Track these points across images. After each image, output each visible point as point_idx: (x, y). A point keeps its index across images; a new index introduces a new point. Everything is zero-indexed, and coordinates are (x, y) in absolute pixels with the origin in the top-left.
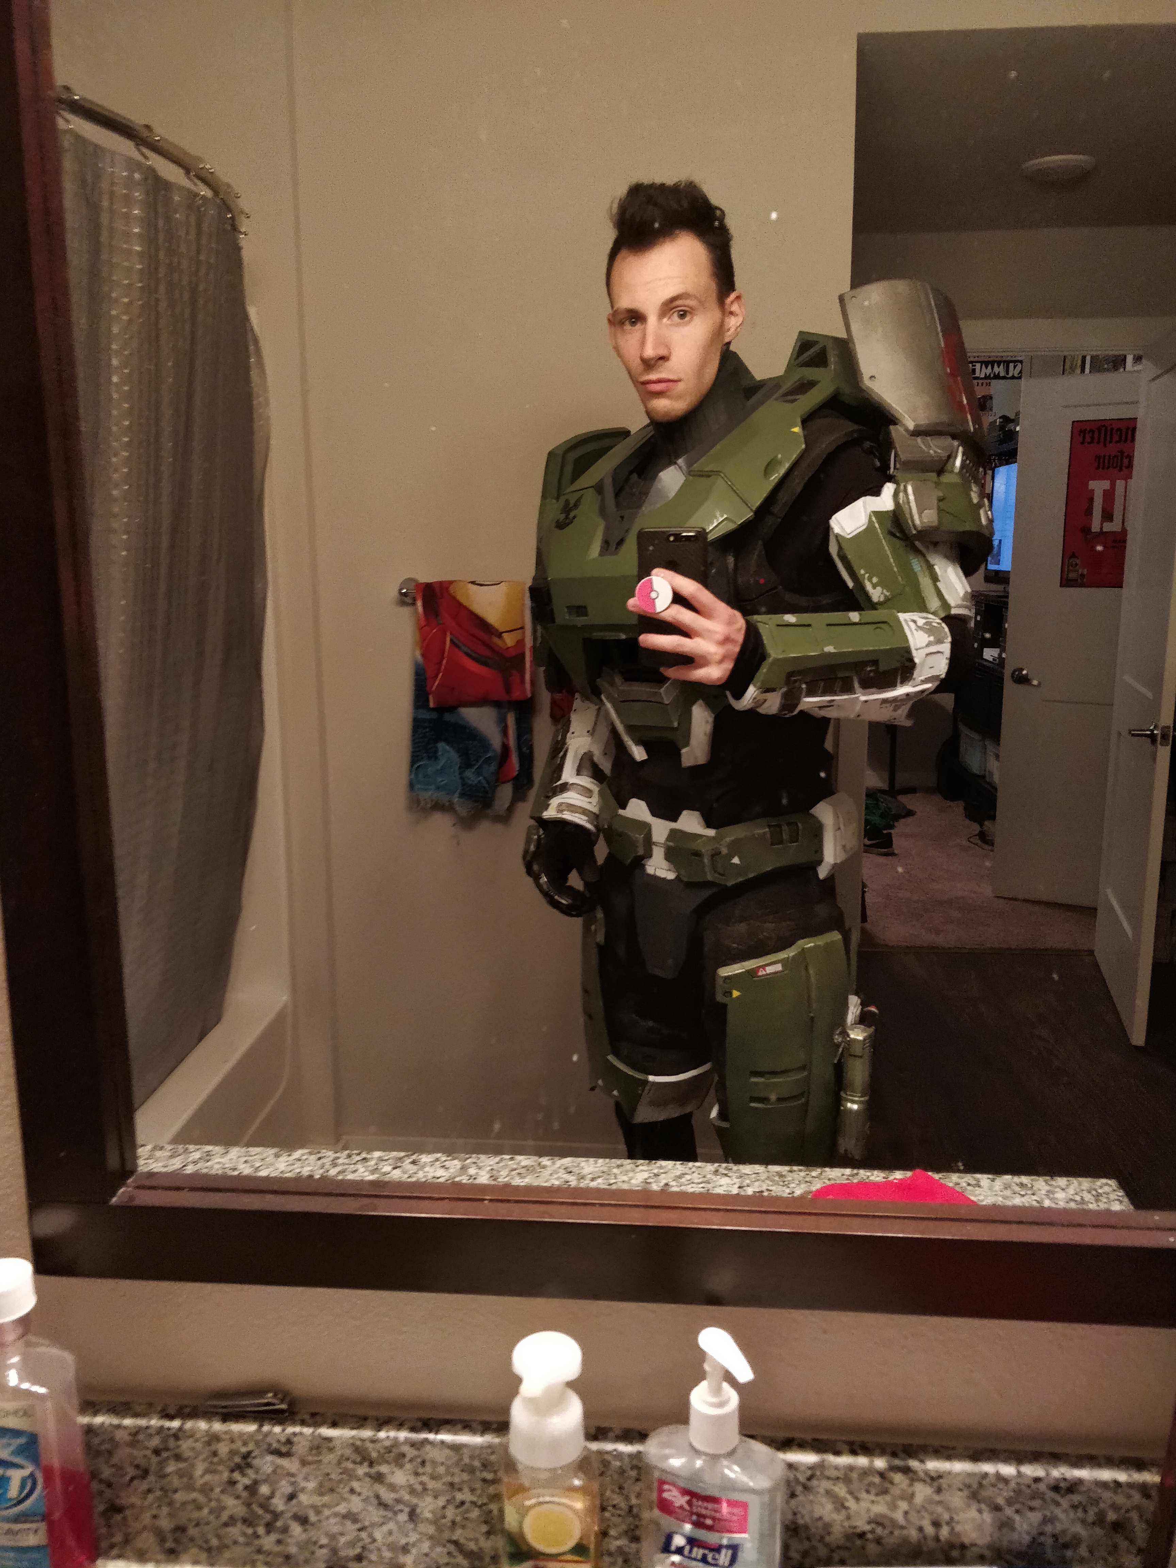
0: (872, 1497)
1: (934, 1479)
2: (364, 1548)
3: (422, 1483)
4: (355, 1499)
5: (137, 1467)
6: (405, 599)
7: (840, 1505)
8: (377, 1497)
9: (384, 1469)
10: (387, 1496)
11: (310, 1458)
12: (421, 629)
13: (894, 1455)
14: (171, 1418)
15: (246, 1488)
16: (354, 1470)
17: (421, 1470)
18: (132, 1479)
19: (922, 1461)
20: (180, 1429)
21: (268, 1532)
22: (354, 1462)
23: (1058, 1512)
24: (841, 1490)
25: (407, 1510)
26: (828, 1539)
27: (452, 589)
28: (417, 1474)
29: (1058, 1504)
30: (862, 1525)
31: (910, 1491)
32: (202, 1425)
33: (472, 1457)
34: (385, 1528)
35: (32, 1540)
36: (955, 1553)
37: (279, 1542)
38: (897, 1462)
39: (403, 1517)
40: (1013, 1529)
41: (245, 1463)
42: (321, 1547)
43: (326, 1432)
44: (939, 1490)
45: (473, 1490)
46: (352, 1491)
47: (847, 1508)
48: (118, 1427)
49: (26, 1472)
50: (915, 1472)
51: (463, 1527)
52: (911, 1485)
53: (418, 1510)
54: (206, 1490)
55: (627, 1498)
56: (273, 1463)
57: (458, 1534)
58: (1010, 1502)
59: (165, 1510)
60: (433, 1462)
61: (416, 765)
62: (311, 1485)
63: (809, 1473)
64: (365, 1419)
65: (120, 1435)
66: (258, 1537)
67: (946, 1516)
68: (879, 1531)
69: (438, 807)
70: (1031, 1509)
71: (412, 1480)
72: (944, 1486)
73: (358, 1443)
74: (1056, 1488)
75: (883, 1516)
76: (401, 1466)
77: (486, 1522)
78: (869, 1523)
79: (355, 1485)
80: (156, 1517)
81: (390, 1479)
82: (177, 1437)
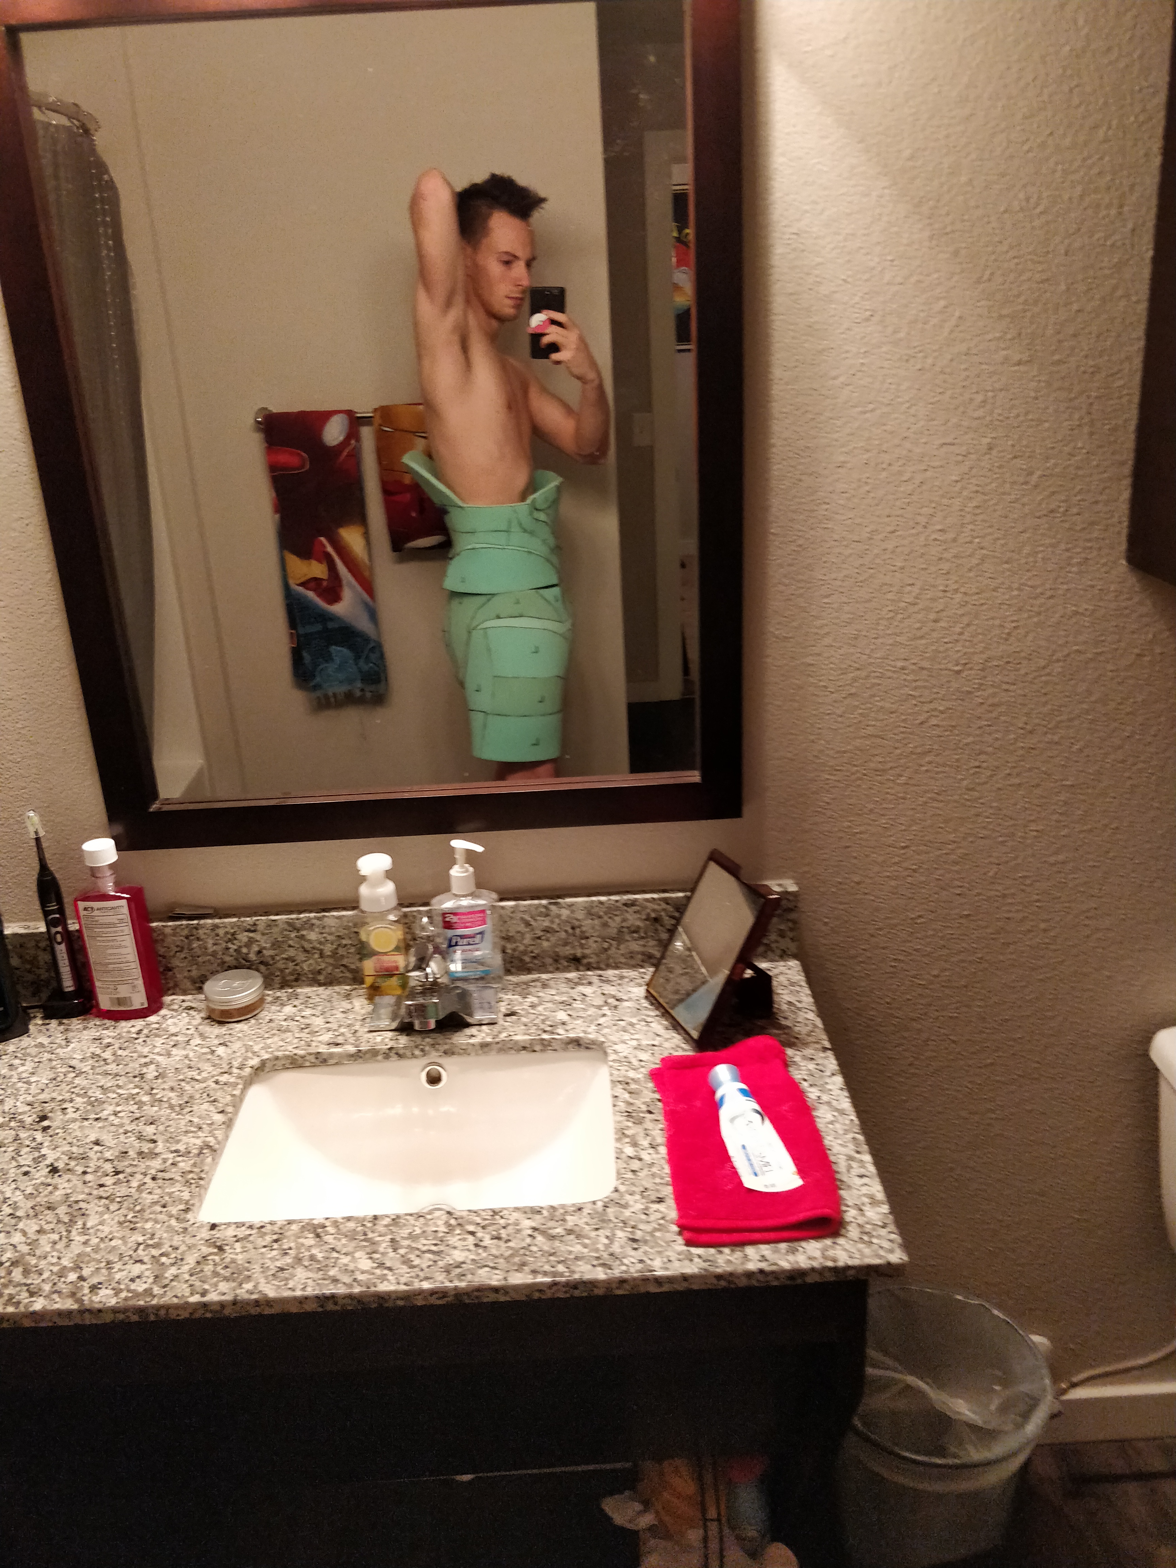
0: (542, 919)
1: (571, 905)
2: (298, 974)
3: (325, 938)
4: (291, 949)
5: (177, 946)
6: (258, 426)
8: (303, 947)
9: (304, 933)
10: (307, 946)
11: (266, 931)
13: (551, 898)
14: (193, 920)
15: (236, 950)
16: (289, 935)
17: (323, 931)
18: (175, 953)
19: (564, 899)
20: (198, 925)
22: (289, 931)
23: (628, 916)
24: (528, 917)
25: (318, 952)
28: (321, 933)
29: (627, 912)
31: (559, 914)
32: (209, 921)
34: (308, 963)
38: (553, 901)
39: (316, 956)
40: (609, 926)
41: (233, 937)
44: (573, 912)
46: (290, 946)
50: (561, 904)
51: (347, 957)
52: (559, 911)
56: (247, 936)
58: (606, 913)
60: (330, 927)
62: (268, 945)
65: (168, 931)
70: (616, 915)
71: (319, 936)
72: (575, 910)
73: (290, 921)
74: (625, 905)
76: (313, 930)
79: (291, 942)
80: (189, 971)
81: (309, 937)
82: (197, 929)
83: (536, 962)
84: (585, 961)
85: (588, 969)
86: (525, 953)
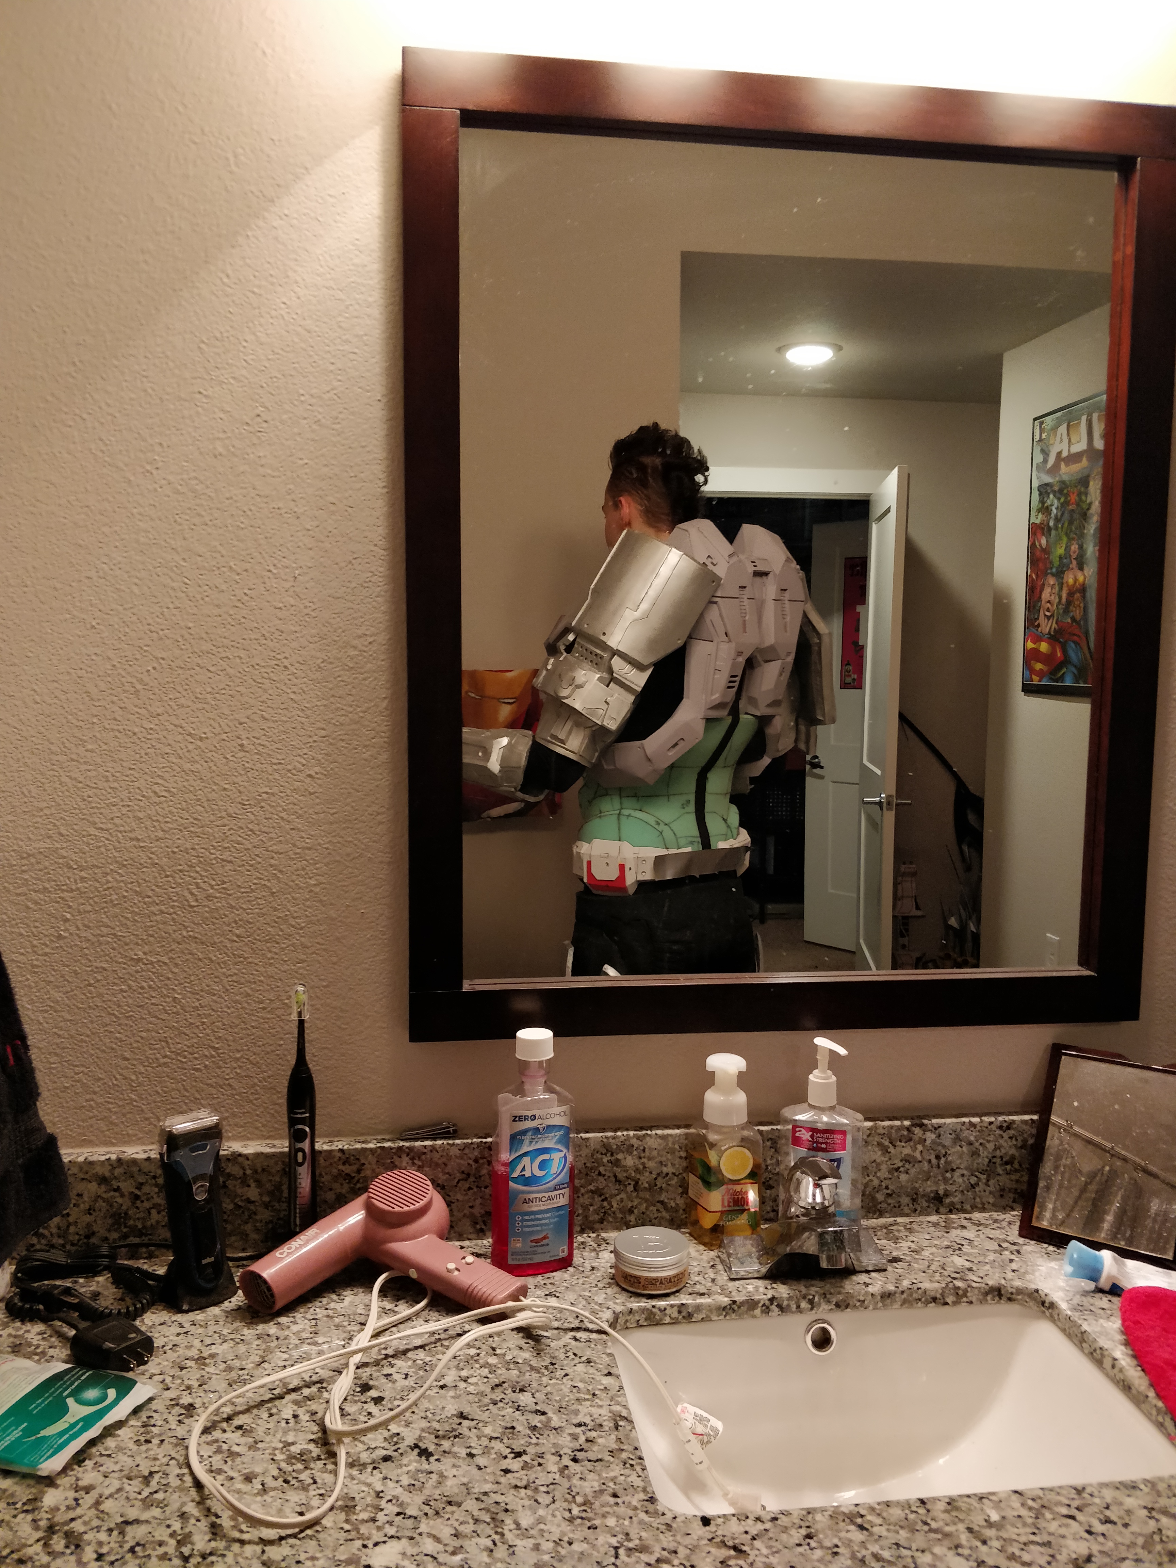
0: (903, 1144)
1: (938, 1128)
2: (605, 1213)
3: (643, 1164)
4: (601, 1179)
5: (463, 1172)
8: (615, 1176)
9: (619, 1156)
10: (621, 1176)
13: (912, 1119)
16: (602, 1159)
17: (642, 1155)
22: (602, 1154)
23: (1002, 1141)
25: (633, 1183)
29: (1002, 1137)
33: (674, 1143)
34: (618, 1198)
39: (630, 1188)
40: (979, 1155)
45: (673, 1165)
46: (600, 1174)
50: (926, 1125)
52: (924, 1135)
57: (663, 1197)
58: (977, 1139)
59: (478, 1201)
60: (651, 1149)
63: (869, 1132)
67: (943, 1152)
70: (989, 1141)
71: (637, 1162)
72: (942, 1133)
73: (605, 1140)
74: (1000, 1127)
75: (908, 1155)
76: (631, 1153)
78: (901, 1161)
79: (602, 1169)
80: (471, 1207)
81: (623, 1163)
83: (890, 1201)
84: (948, 1201)
85: (951, 1212)
86: (878, 1190)
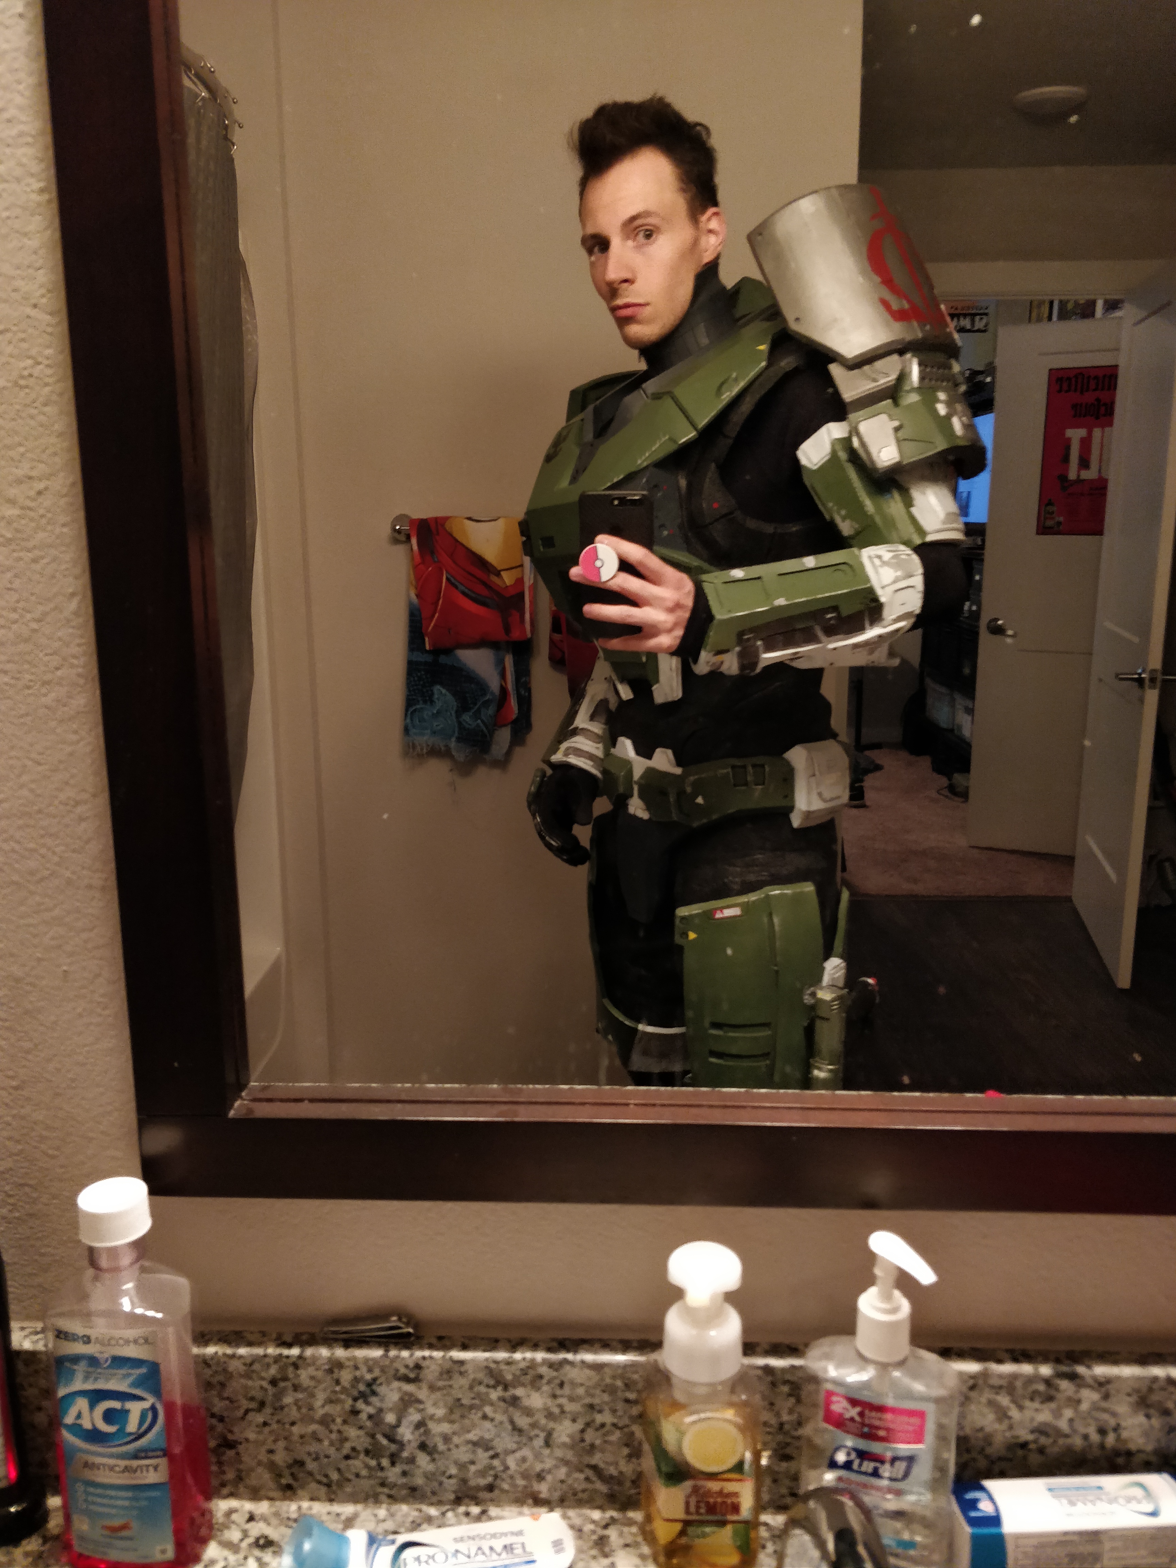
0: (1036, 1405)
1: (1102, 1384)
2: (496, 1477)
3: (560, 1406)
4: (487, 1424)
5: (252, 1399)
6: (399, 537)
7: (1002, 1415)
8: (512, 1422)
9: (519, 1392)
10: (523, 1421)
11: (441, 1384)
12: (416, 568)
13: (1058, 1361)
14: (290, 1345)
15: (370, 1417)
16: (487, 1394)
17: (558, 1392)
18: (247, 1411)
19: (1089, 1367)
20: (300, 1357)
21: (393, 1464)
22: (488, 1386)
24: (1004, 1400)
25: (543, 1435)
26: (989, 1451)
27: (447, 526)
28: (554, 1396)
30: (1025, 1435)
31: (1076, 1397)
32: (324, 1352)
33: (614, 1377)
34: (518, 1455)
35: (152, 1477)
36: (1120, 1461)
37: (404, 1474)
38: (1064, 1369)
39: (539, 1442)
41: (369, 1391)
42: (450, 1477)
43: (457, 1354)
44: (1106, 1397)
45: (614, 1411)
46: (485, 1417)
47: (1010, 1418)
48: (233, 1356)
49: (146, 1405)
50: (1081, 1378)
51: (603, 1451)
52: (1077, 1392)
53: (555, 1435)
54: (326, 1421)
55: (778, 1415)
56: (400, 1389)
57: (597, 1459)
59: (281, 1444)
60: (573, 1384)
61: (411, 709)
62: (440, 1412)
63: (971, 1382)
64: (497, 1341)
65: (235, 1366)
66: (382, 1469)
67: (1112, 1422)
68: (1043, 1440)
69: (434, 752)
71: (549, 1402)
72: (1113, 1392)
73: (493, 1366)
75: (1046, 1424)
76: (538, 1389)
77: (627, 1445)
78: (1032, 1432)
79: (488, 1410)
80: (271, 1452)
81: (526, 1402)
82: (296, 1366)
